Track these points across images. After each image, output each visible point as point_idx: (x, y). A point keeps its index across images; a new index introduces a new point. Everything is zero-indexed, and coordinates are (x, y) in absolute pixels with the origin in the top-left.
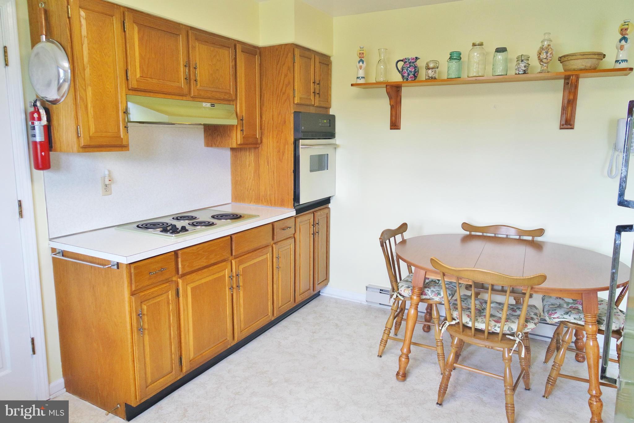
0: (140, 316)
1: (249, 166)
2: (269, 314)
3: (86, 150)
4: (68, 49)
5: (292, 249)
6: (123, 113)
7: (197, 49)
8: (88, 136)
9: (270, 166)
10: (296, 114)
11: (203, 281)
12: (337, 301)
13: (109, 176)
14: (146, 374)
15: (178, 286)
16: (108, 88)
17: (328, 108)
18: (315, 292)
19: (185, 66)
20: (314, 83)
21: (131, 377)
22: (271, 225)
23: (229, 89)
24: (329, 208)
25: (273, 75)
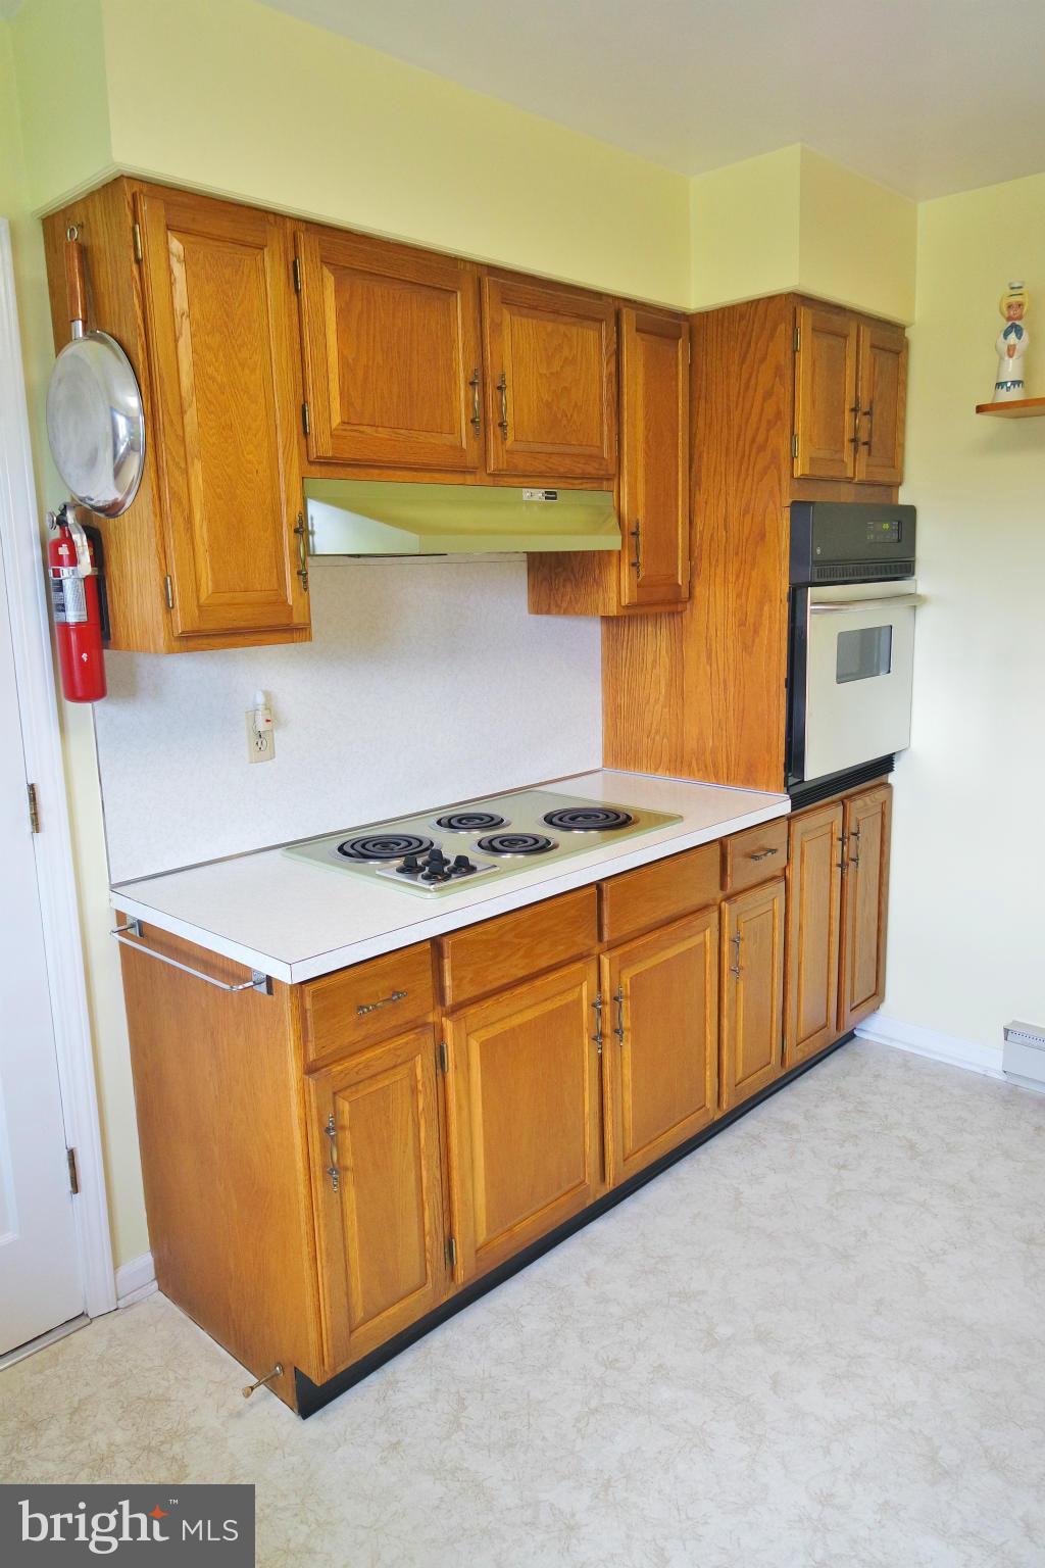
0: (331, 1132)
1: (654, 667)
2: (708, 1105)
3: (191, 644)
4: (137, 354)
5: (777, 914)
6: (292, 534)
7: (506, 333)
8: (196, 603)
9: (714, 666)
10: (798, 508)
11: (517, 1020)
12: (908, 1063)
13: (266, 709)
14: (348, 1295)
15: (442, 1038)
16: (250, 462)
17: (895, 485)
18: (843, 1033)
19: (472, 384)
20: (855, 410)
21: (309, 1301)
22: (717, 847)
23: (599, 444)
24: (888, 786)
25: (728, 396)
